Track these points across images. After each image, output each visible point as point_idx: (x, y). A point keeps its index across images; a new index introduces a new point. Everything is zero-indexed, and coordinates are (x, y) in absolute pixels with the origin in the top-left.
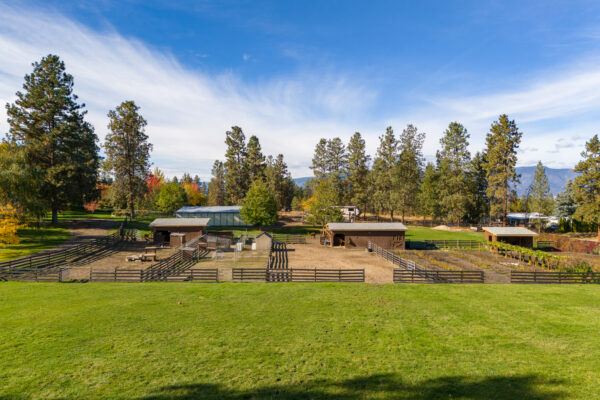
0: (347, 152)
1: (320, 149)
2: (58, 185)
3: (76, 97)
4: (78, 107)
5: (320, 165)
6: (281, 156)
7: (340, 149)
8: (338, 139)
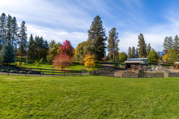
0: (174, 41)
1: (166, 40)
2: (100, 51)
3: (103, 27)
4: (103, 29)
5: (166, 45)
6: (149, 44)
7: (171, 40)
8: (171, 37)
